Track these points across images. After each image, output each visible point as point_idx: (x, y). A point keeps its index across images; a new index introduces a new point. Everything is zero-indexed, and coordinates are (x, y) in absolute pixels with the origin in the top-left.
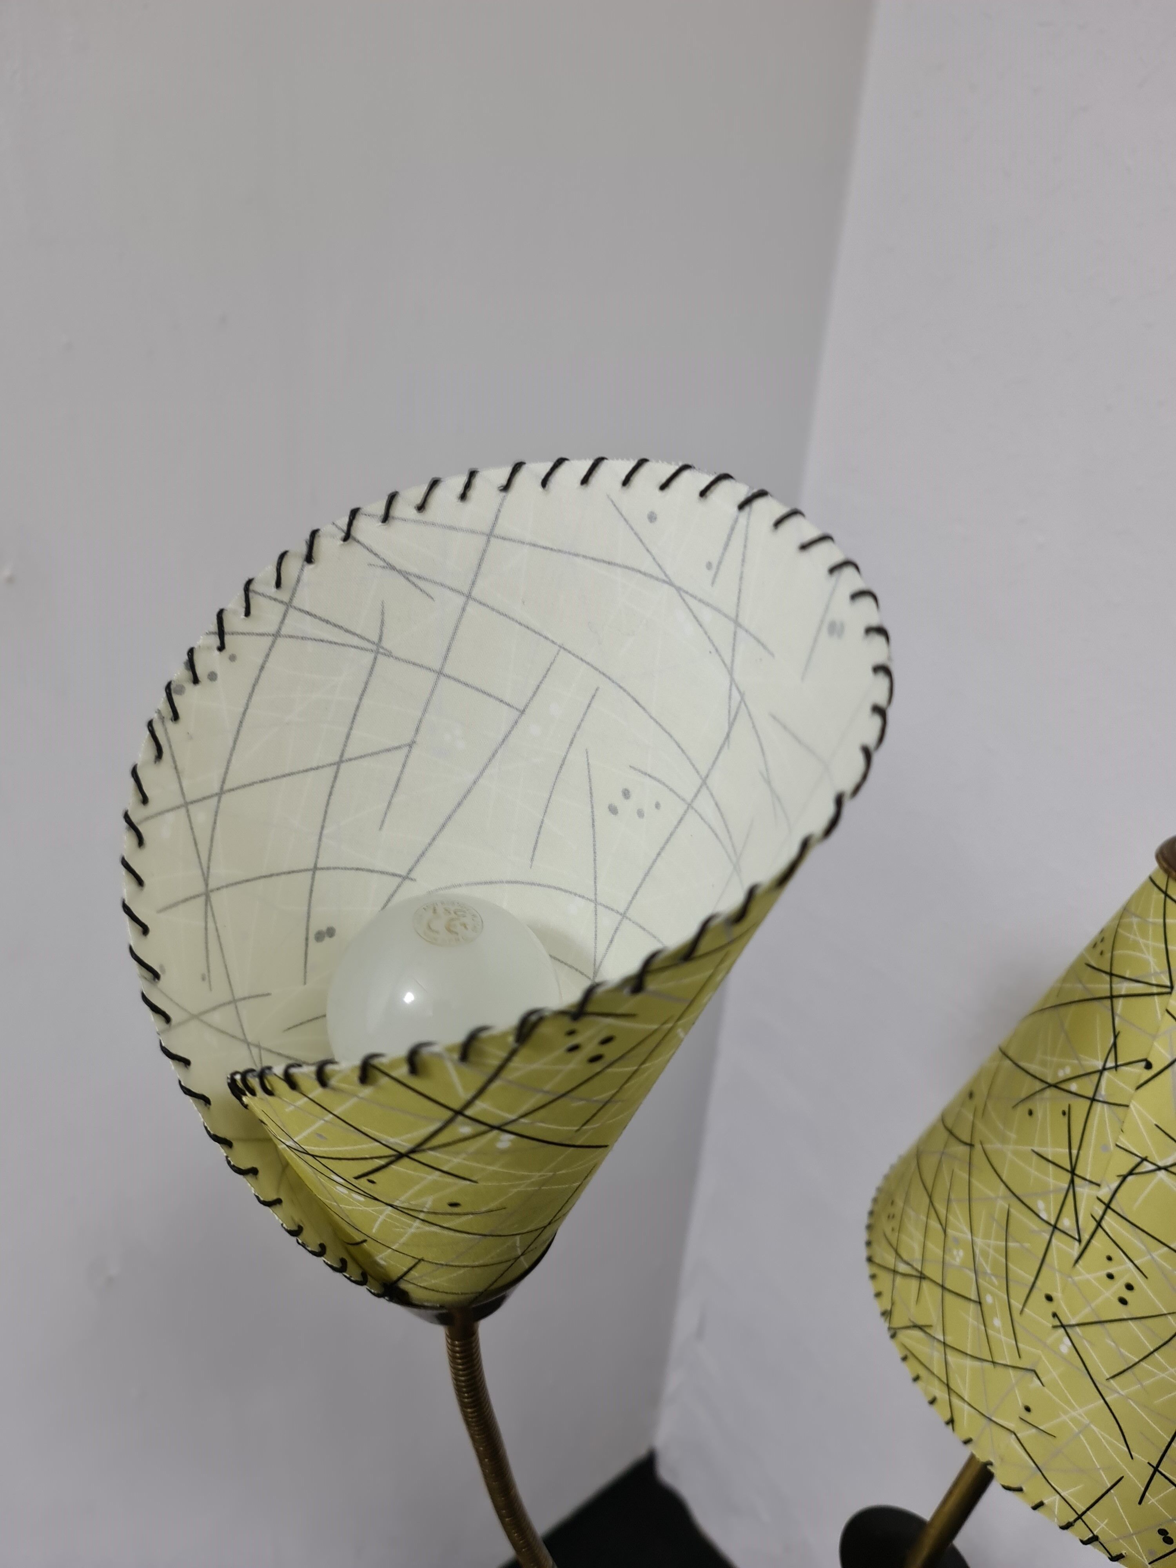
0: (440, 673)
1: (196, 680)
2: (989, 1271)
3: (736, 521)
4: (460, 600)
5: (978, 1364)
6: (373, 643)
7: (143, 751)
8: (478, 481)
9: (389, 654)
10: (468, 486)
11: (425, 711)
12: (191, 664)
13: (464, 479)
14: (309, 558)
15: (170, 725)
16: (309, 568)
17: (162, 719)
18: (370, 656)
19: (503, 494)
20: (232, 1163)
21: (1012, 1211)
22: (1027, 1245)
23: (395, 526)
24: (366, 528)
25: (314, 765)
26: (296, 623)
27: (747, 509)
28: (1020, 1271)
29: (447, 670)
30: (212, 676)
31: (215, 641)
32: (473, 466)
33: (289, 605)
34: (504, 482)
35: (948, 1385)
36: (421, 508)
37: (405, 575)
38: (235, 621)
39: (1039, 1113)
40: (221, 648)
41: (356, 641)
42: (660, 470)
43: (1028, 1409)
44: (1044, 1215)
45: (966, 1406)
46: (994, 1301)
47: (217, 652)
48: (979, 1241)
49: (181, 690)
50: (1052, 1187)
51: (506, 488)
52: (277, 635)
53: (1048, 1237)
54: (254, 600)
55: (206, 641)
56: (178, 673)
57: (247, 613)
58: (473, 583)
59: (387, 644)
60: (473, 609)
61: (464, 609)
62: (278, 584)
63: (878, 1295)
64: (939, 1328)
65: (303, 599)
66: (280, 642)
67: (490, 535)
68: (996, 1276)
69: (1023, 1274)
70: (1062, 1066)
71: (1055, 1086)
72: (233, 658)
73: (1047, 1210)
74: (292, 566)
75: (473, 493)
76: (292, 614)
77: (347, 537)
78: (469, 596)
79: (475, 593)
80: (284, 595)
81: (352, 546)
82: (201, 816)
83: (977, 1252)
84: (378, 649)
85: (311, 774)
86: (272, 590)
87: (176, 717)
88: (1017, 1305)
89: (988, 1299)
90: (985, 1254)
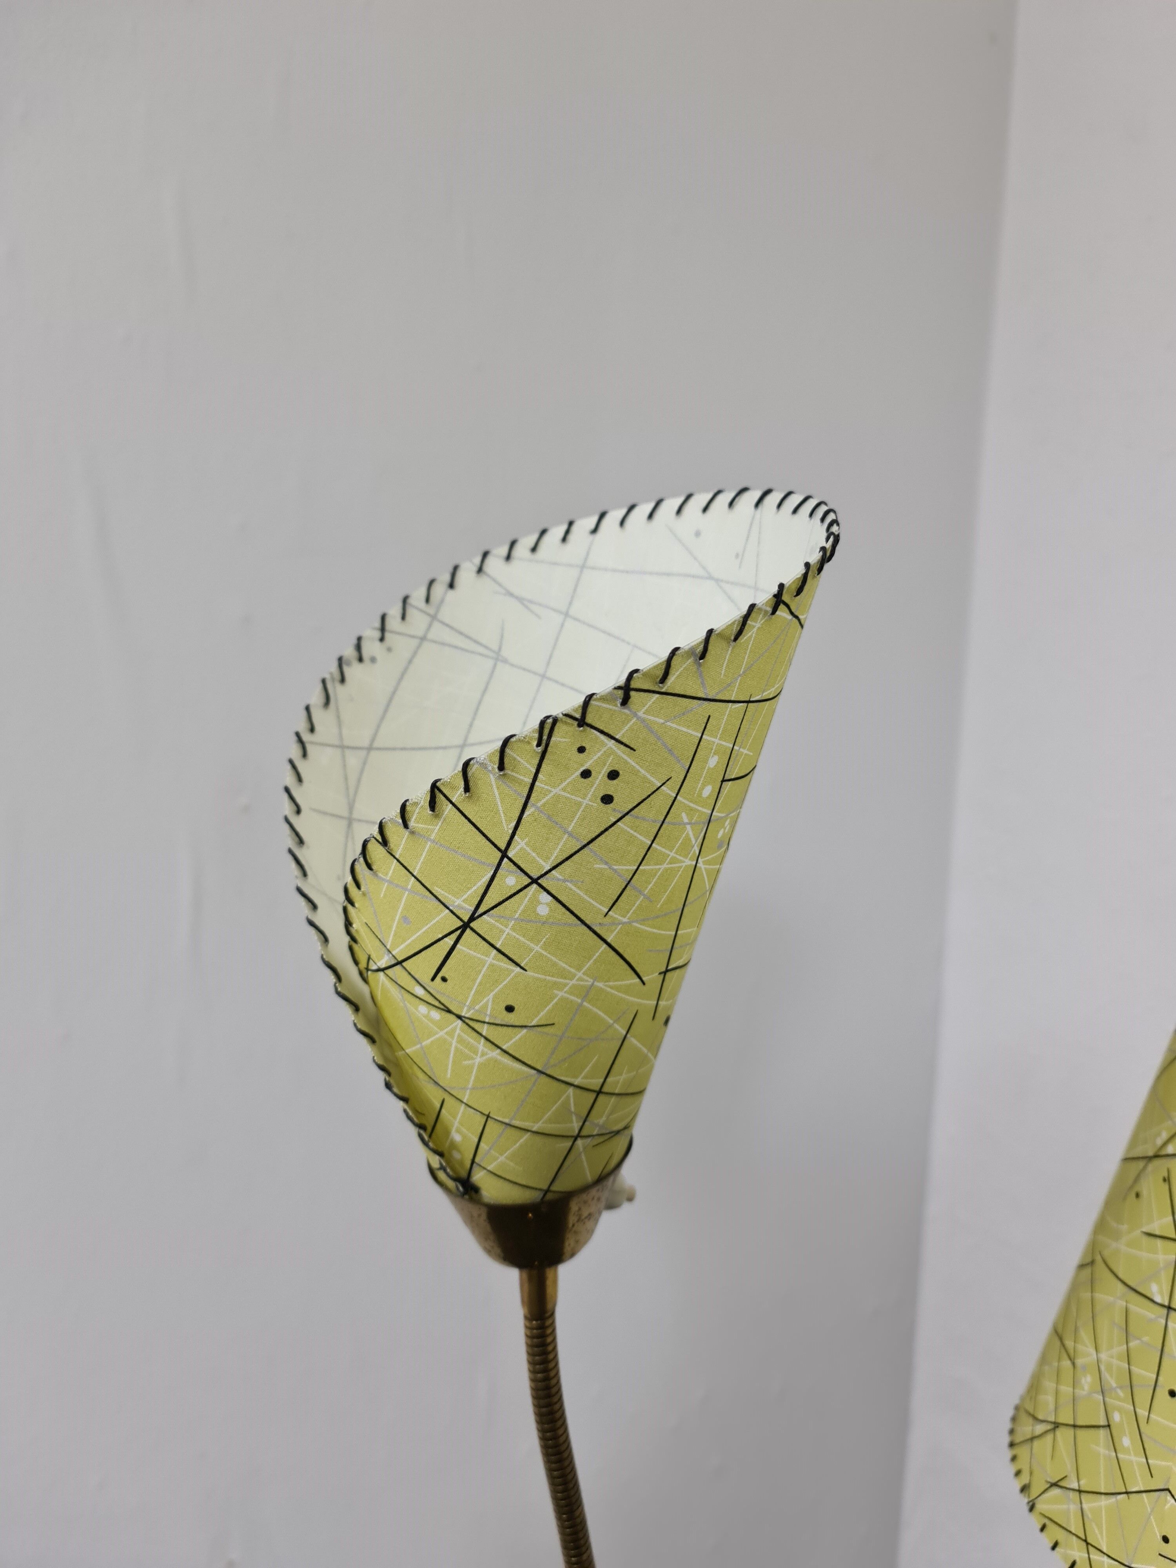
0: (543, 676)
1: (361, 659)
2: (1114, 1385)
3: (753, 518)
4: (561, 618)
5: (1112, 1500)
6: (494, 651)
7: (316, 698)
8: (575, 528)
9: (505, 661)
10: (567, 532)
11: (531, 707)
12: (358, 647)
13: (564, 527)
14: (451, 586)
15: (338, 686)
16: (451, 593)
17: (333, 679)
18: (490, 663)
19: (591, 537)
20: (339, 989)
21: (1132, 1307)
22: (1146, 1339)
23: (515, 563)
24: (494, 564)
25: (444, 744)
26: (438, 632)
27: (760, 506)
28: (1143, 1372)
29: (549, 674)
30: (373, 660)
31: (378, 634)
32: (570, 518)
33: (434, 617)
34: (593, 526)
35: (1085, 1541)
36: (534, 549)
37: (520, 600)
38: (394, 623)
39: (1144, 1193)
40: (382, 639)
41: (481, 650)
42: (700, 499)
43: (1166, 1540)
44: (1158, 1299)
45: (1105, 1559)
46: (1121, 1417)
47: (378, 643)
48: (1103, 1356)
49: (349, 664)
50: (1162, 1265)
51: (595, 531)
52: (423, 639)
53: (1163, 1322)
54: (410, 611)
55: (371, 634)
56: (349, 652)
57: (403, 617)
58: (570, 603)
59: (505, 653)
60: (569, 623)
61: (562, 625)
62: (428, 600)
63: (1018, 1473)
64: (1073, 1477)
65: (445, 614)
66: (426, 644)
67: (583, 567)
68: (1121, 1387)
69: (1145, 1374)
70: (1159, 1134)
71: (1156, 1156)
72: (389, 650)
73: (1161, 1292)
74: (439, 590)
75: (571, 537)
76: (436, 625)
77: (480, 570)
78: (567, 614)
79: (571, 612)
80: (431, 610)
81: (484, 579)
82: (353, 760)
83: (1103, 1368)
84: (498, 657)
85: (440, 752)
86: (422, 604)
87: (343, 680)
88: (1142, 1413)
89: (1116, 1417)
90: (1109, 1367)
